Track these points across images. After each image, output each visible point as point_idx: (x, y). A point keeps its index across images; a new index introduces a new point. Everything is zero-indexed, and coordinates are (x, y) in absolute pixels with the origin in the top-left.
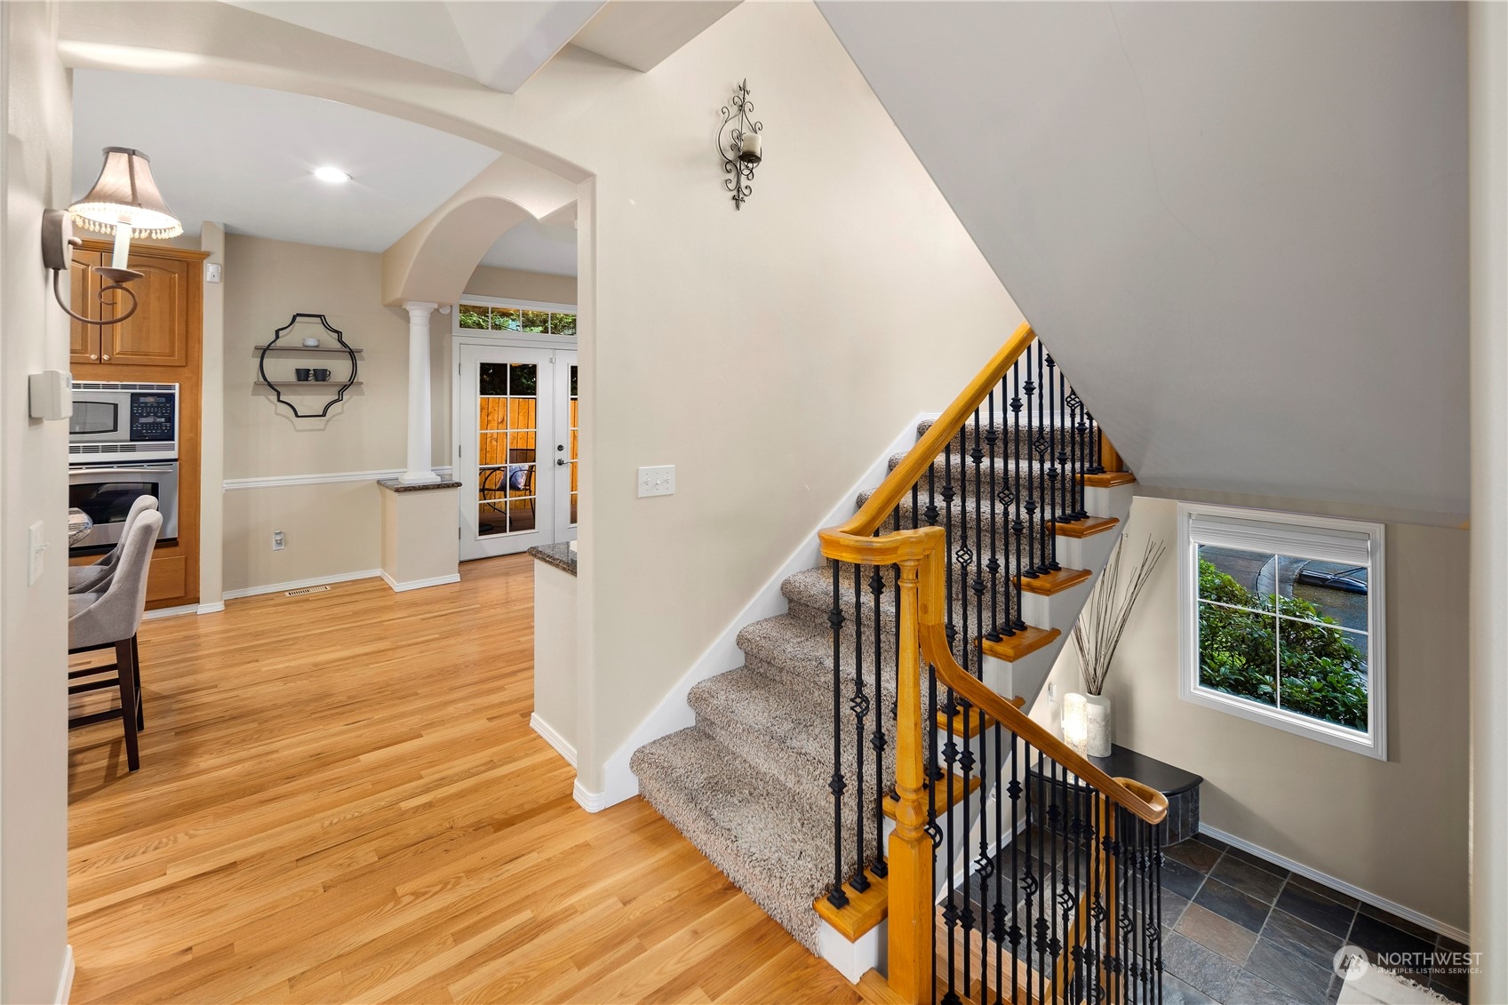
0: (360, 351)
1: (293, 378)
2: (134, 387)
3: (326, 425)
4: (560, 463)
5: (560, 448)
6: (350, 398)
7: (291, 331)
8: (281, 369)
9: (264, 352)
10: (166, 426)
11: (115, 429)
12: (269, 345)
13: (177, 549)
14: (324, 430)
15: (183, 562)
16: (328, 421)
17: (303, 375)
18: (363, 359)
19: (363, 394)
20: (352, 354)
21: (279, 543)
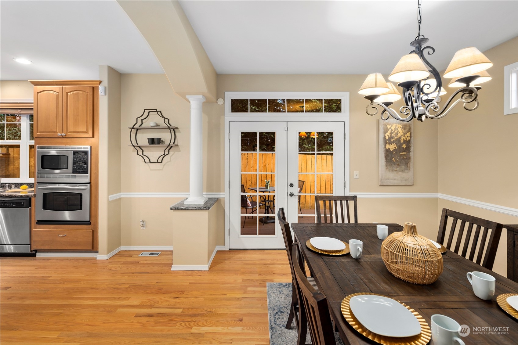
0: (177, 128)
1: (147, 143)
2: (74, 148)
3: (163, 167)
4: (292, 195)
5: (291, 185)
6: (174, 153)
7: (148, 119)
8: (143, 138)
9: (136, 129)
10: (85, 167)
11: (67, 168)
12: (133, 127)
13: (90, 226)
14: (162, 170)
15: (91, 232)
16: (164, 165)
17: (152, 141)
18: (180, 132)
19: (180, 151)
20: (173, 130)
21: (143, 225)
